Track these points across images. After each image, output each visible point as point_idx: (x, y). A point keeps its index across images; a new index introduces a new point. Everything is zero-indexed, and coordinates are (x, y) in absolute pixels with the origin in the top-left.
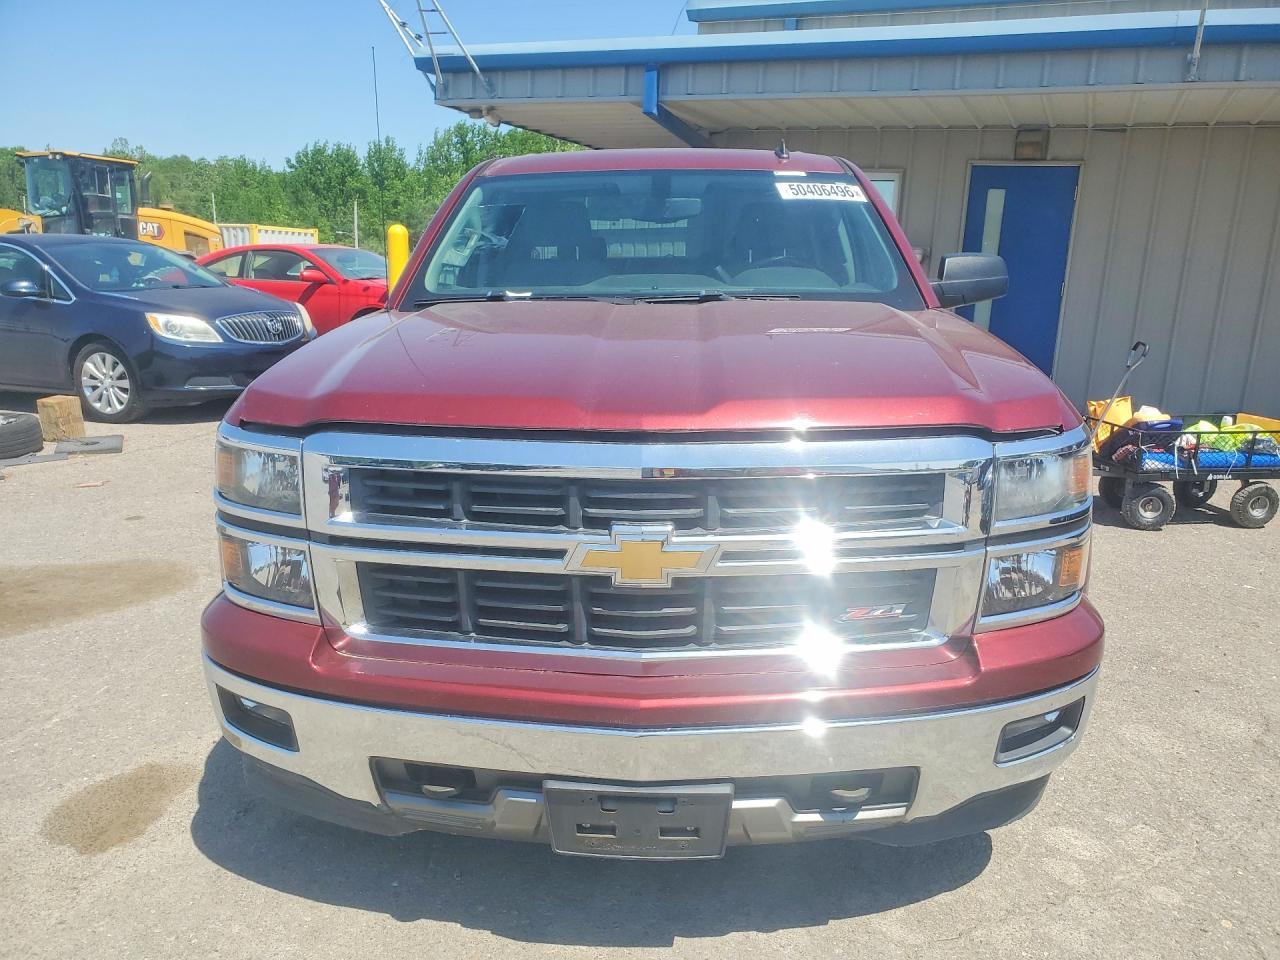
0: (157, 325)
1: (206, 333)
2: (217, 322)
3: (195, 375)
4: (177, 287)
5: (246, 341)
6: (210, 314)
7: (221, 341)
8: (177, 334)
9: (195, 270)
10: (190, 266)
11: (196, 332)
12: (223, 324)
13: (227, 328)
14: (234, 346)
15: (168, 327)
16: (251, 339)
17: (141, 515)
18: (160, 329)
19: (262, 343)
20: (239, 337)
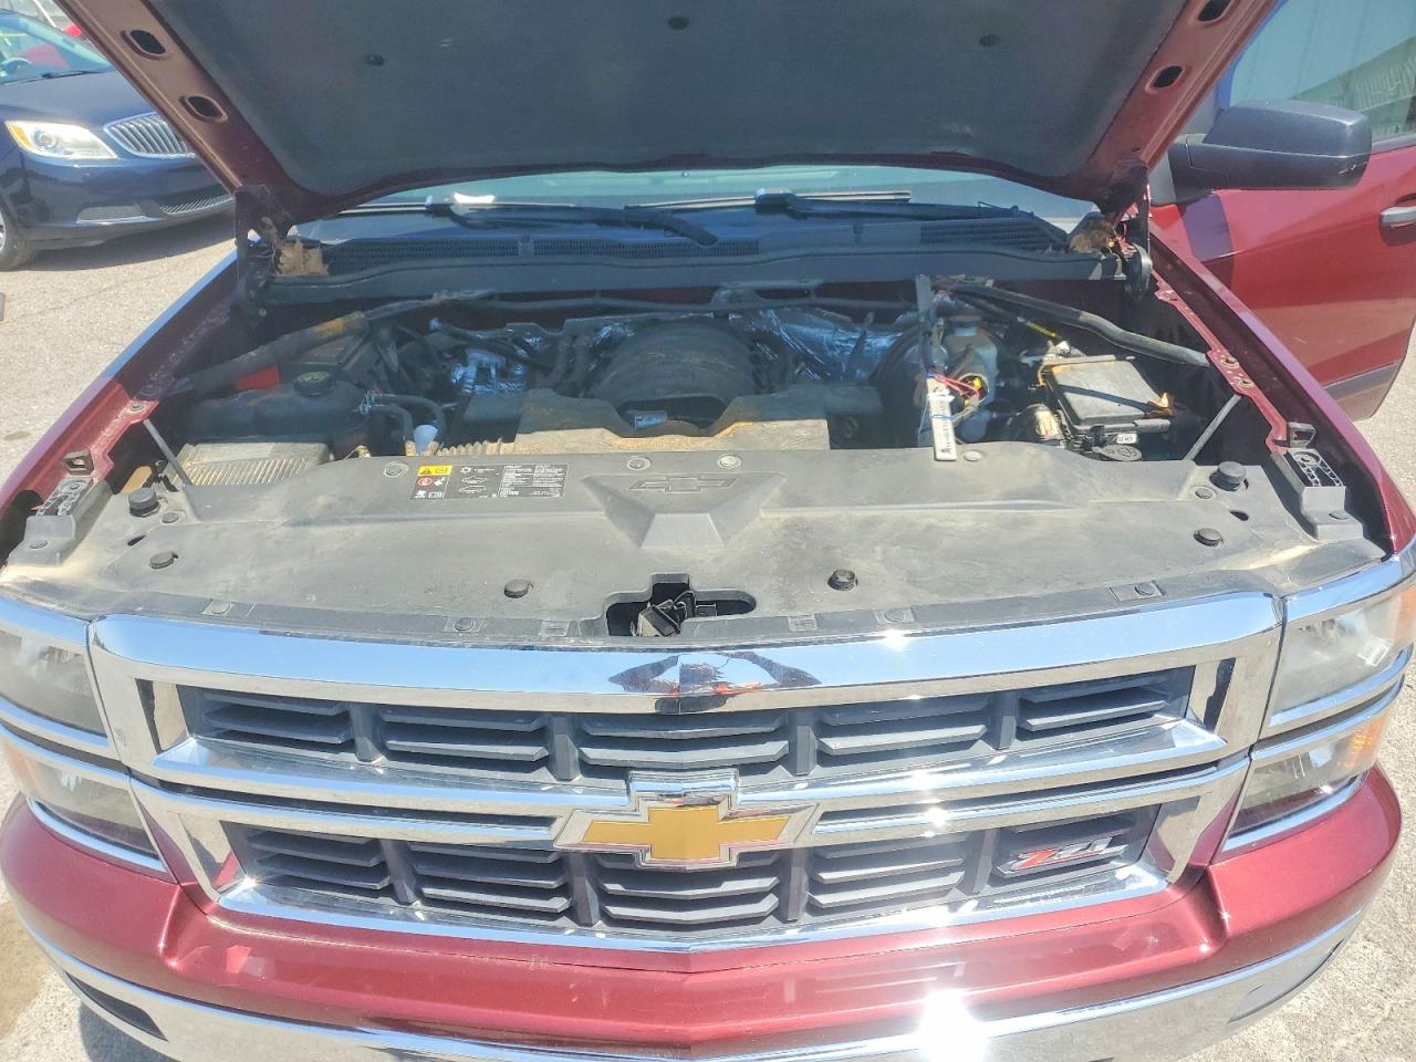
0: (24, 138)
1: (94, 146)
2: (106, 130)
3: (87, 205)
4: (48, 76)
5: (149, 155)
6: (95, 120)
7: (115, 156)
8: (54, 149)
9: (73, 45)
10: (64, 41)
11: (79, 146)
12: (112, 131)
13: (121, 139)
14: (136, 163)
15: (40, 140)
16: (157, 151)
17: (25, 430)
18: (28, 144)
19: (173, 156)
20: (139, 149)
